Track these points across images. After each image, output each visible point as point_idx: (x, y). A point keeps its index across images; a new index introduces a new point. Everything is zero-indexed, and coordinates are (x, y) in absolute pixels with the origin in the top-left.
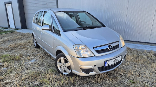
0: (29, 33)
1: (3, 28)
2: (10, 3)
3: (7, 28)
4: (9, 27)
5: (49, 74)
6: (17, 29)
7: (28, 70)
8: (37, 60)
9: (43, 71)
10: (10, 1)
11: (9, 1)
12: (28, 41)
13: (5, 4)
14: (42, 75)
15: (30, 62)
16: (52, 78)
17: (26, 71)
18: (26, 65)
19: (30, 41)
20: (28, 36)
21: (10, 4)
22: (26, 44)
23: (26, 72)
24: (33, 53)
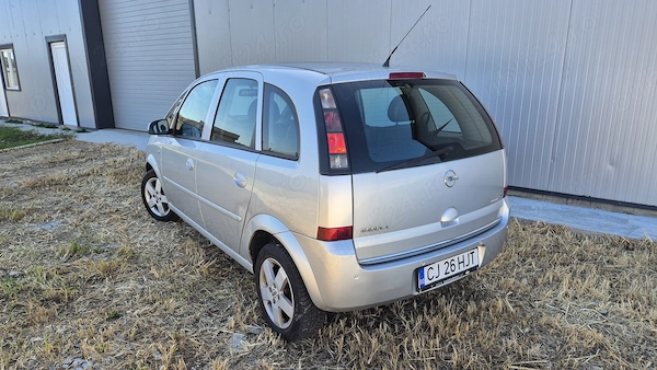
1: (42, 125)
2: (62, 38)
3: (54, 127)
4: (62, 121)
6: (84, 131)
10: (62, 33)
11: (58, 33)
13: (49, 44)
21: (62, 45)
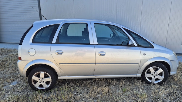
0: (3, 49)
5: (37, 96)
7: (10, 95)
8: (19, 81)
9: (29, 93)
12: (4, 60)
14: (29, 98)
15: (11, 86)
16: (41, 100)
17: (7, 96)
18: (6, 89)
19: (6, 59)
20: (3, 52)
22: (2, 63)
23: (8, 98)
24: (13, 74)
